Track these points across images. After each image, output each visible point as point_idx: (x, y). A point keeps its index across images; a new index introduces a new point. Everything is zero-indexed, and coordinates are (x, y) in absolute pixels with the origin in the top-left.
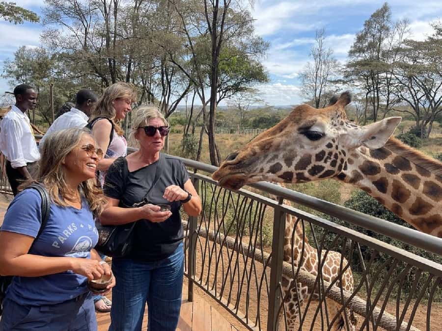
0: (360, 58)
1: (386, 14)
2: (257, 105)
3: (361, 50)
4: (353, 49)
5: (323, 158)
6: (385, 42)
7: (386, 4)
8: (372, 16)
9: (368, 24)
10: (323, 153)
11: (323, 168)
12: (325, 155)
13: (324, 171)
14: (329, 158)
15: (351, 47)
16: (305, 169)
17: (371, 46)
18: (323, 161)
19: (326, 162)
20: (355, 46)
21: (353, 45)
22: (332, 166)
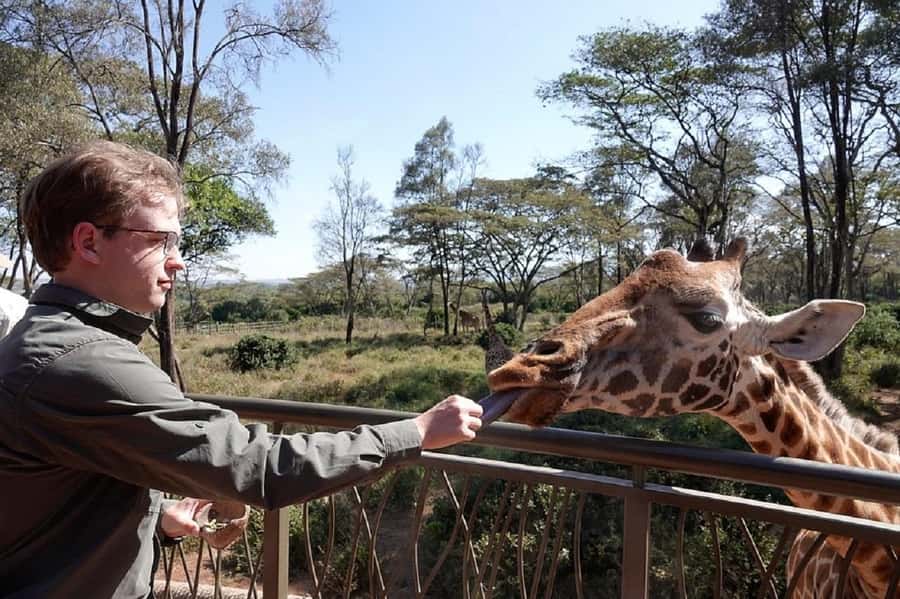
0: (412, 200)
1: (447, 134)
2: (223, 277)
3: (413, 188)
4: (400, 186)
5: (709, 372)
6: (450, 176)
7: (444, 118)
8: (427, 135)
9: (421, 148)
10: (712, 359)
11: (707, 390)
12: (715, 364)
13: (708, 397)
14: (719, 371)
15: (398, 183)
16: (677, 391)
17: (429, 182)
18: (709, 377)
19: (713, 379)
20: (403, 181)
21: (400, 180)
22: (722, 389)
